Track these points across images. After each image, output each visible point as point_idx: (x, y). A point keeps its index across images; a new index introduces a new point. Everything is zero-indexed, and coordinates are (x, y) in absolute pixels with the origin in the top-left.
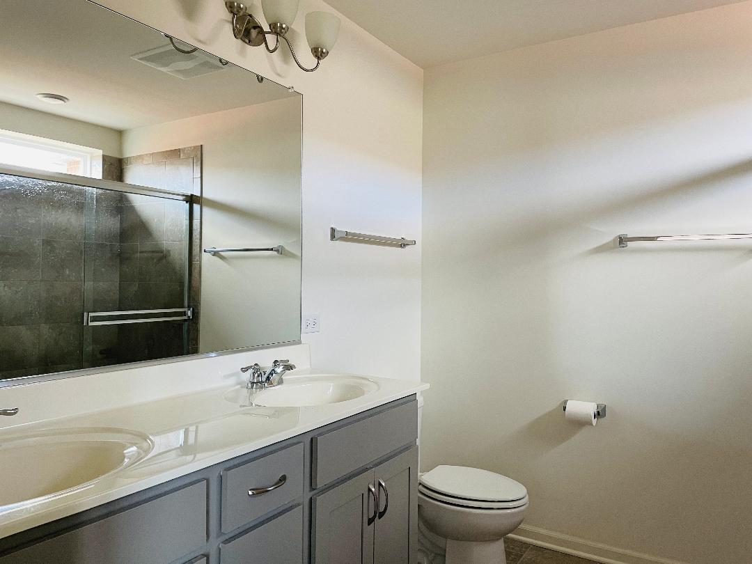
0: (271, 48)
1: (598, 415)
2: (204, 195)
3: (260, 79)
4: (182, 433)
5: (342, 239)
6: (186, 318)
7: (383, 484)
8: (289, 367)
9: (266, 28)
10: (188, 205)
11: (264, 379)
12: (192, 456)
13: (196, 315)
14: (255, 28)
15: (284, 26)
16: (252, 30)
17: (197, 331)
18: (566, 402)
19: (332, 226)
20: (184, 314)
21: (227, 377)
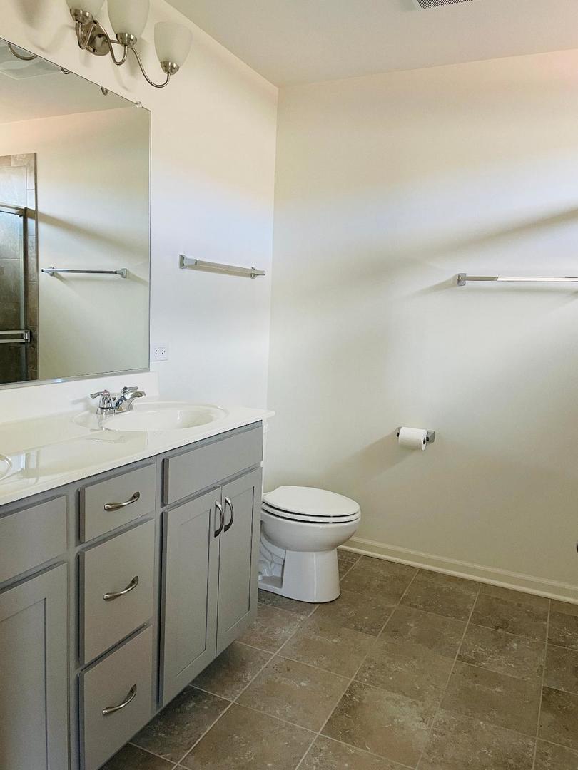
0: (118, 60)
1: (427, 440)
2: (39, 209)
3: (105, 92)
4: (23, 457)
5: (191, 267)
6: (23, 340)
7: (229, 501)
8: (139, 394)
9: (112, 37)
10: (22, 219)
11: (114, 405)
12: (35, 479)
13: (33, 338)
14: (100, 36)
15: (132, 37)
16: (97, 38)
17: (36, 354)
18: (399, 429)
19: (182, 254)
20: (21, 336)
21: (75, 402)
